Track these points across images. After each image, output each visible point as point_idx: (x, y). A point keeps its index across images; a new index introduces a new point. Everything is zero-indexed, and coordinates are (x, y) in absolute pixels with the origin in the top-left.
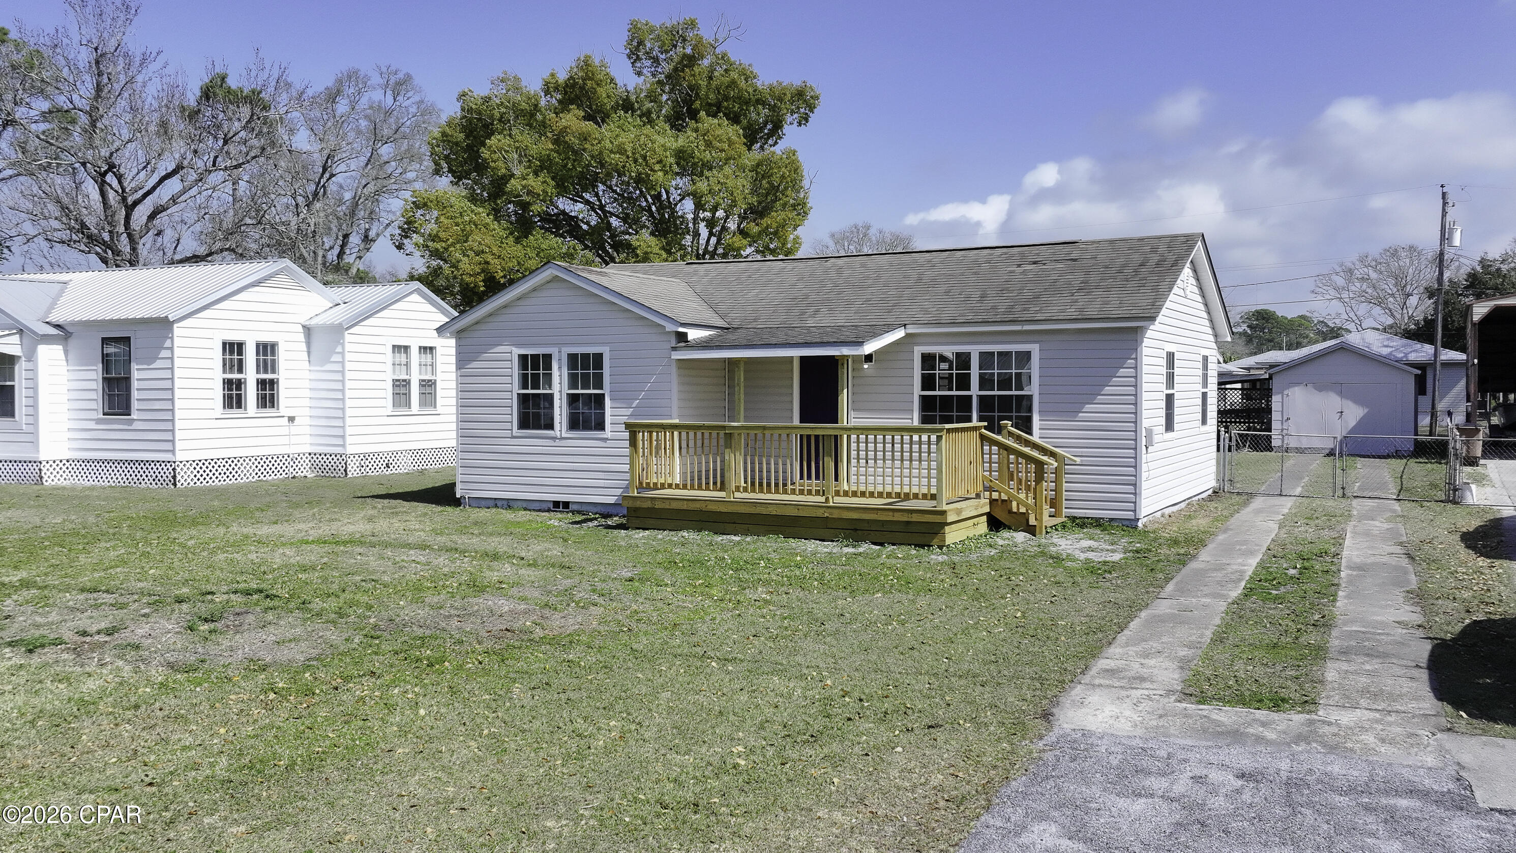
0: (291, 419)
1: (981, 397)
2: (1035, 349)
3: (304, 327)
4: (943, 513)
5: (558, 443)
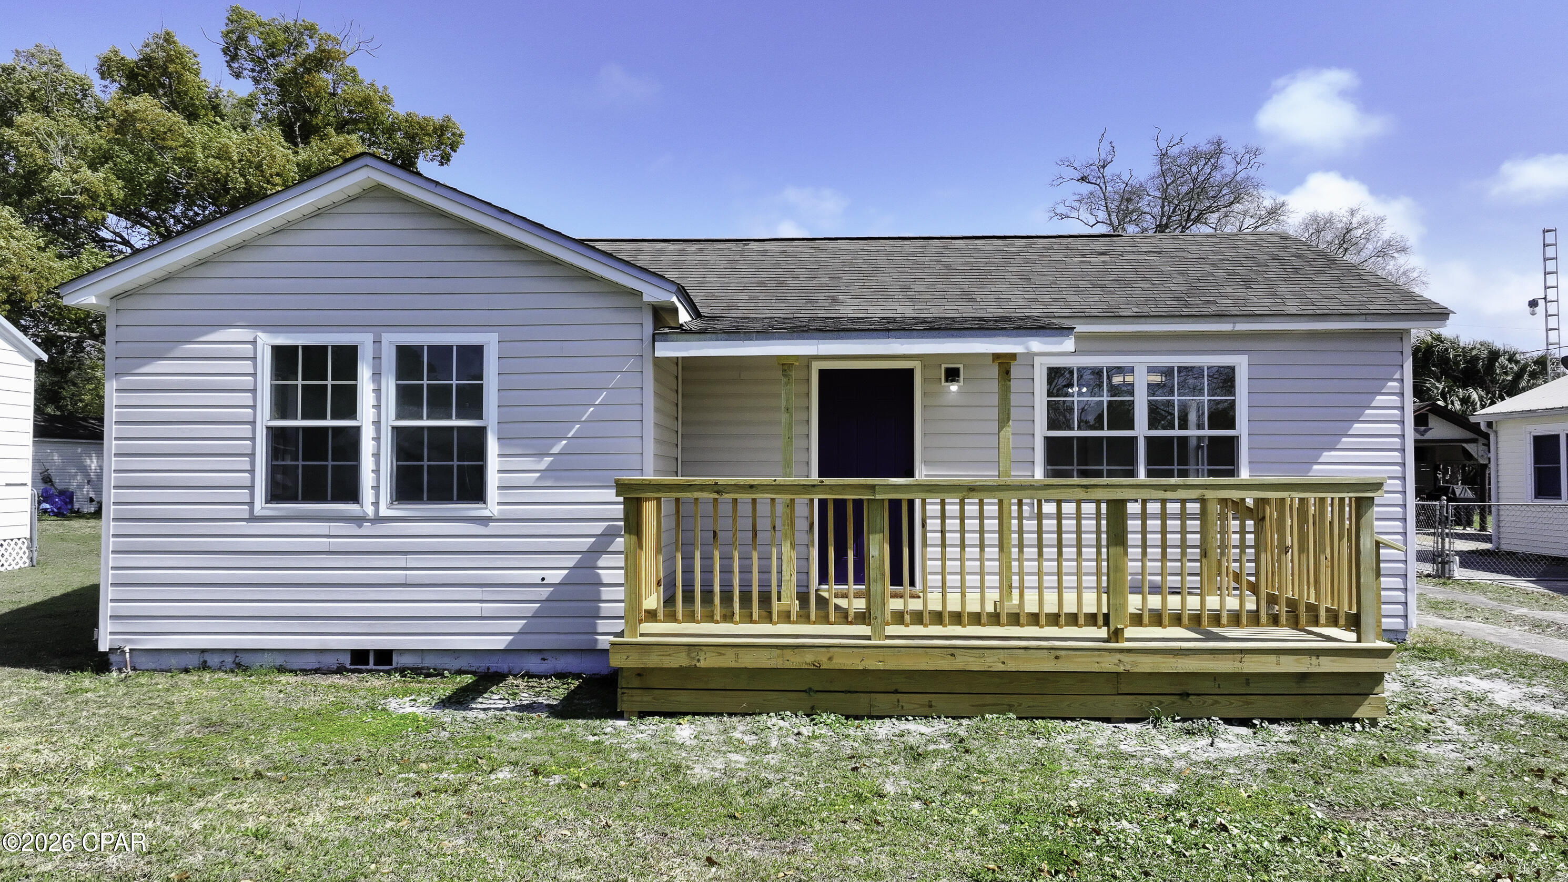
1: (1149, 440)
2: (1241, 364)
5: (367, 528)
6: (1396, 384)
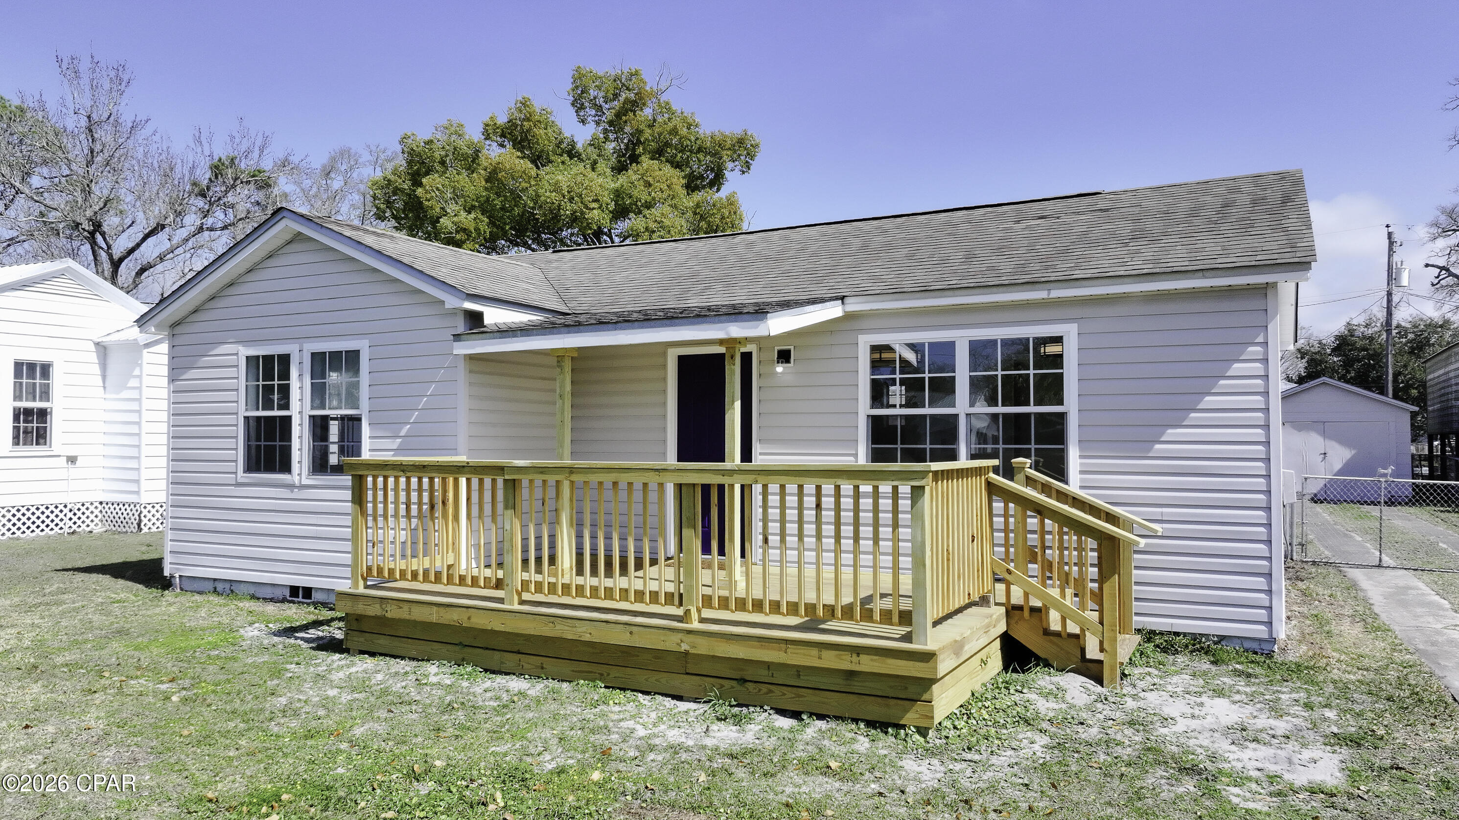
0: (72, 460)
1: (973, 419)
2: (1070, 331)
3: (97, 344)
5: (297, 493)
6: (1259, 349)
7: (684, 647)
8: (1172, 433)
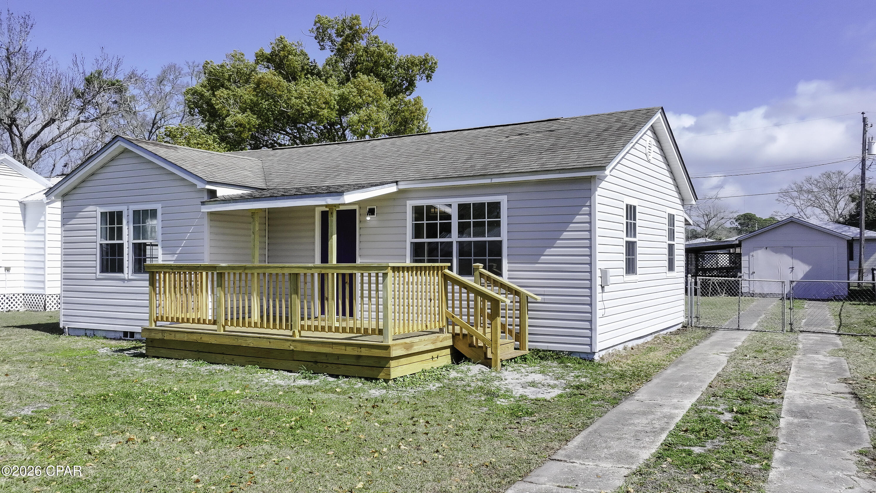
0: (8, 269)
1: (460, 244)
2: (503, 200)
3: (21, 203)
4: (387, 348)
5: (126, 284)
6: (587, 208)
7: (292, 348)
8: (548, 251)
